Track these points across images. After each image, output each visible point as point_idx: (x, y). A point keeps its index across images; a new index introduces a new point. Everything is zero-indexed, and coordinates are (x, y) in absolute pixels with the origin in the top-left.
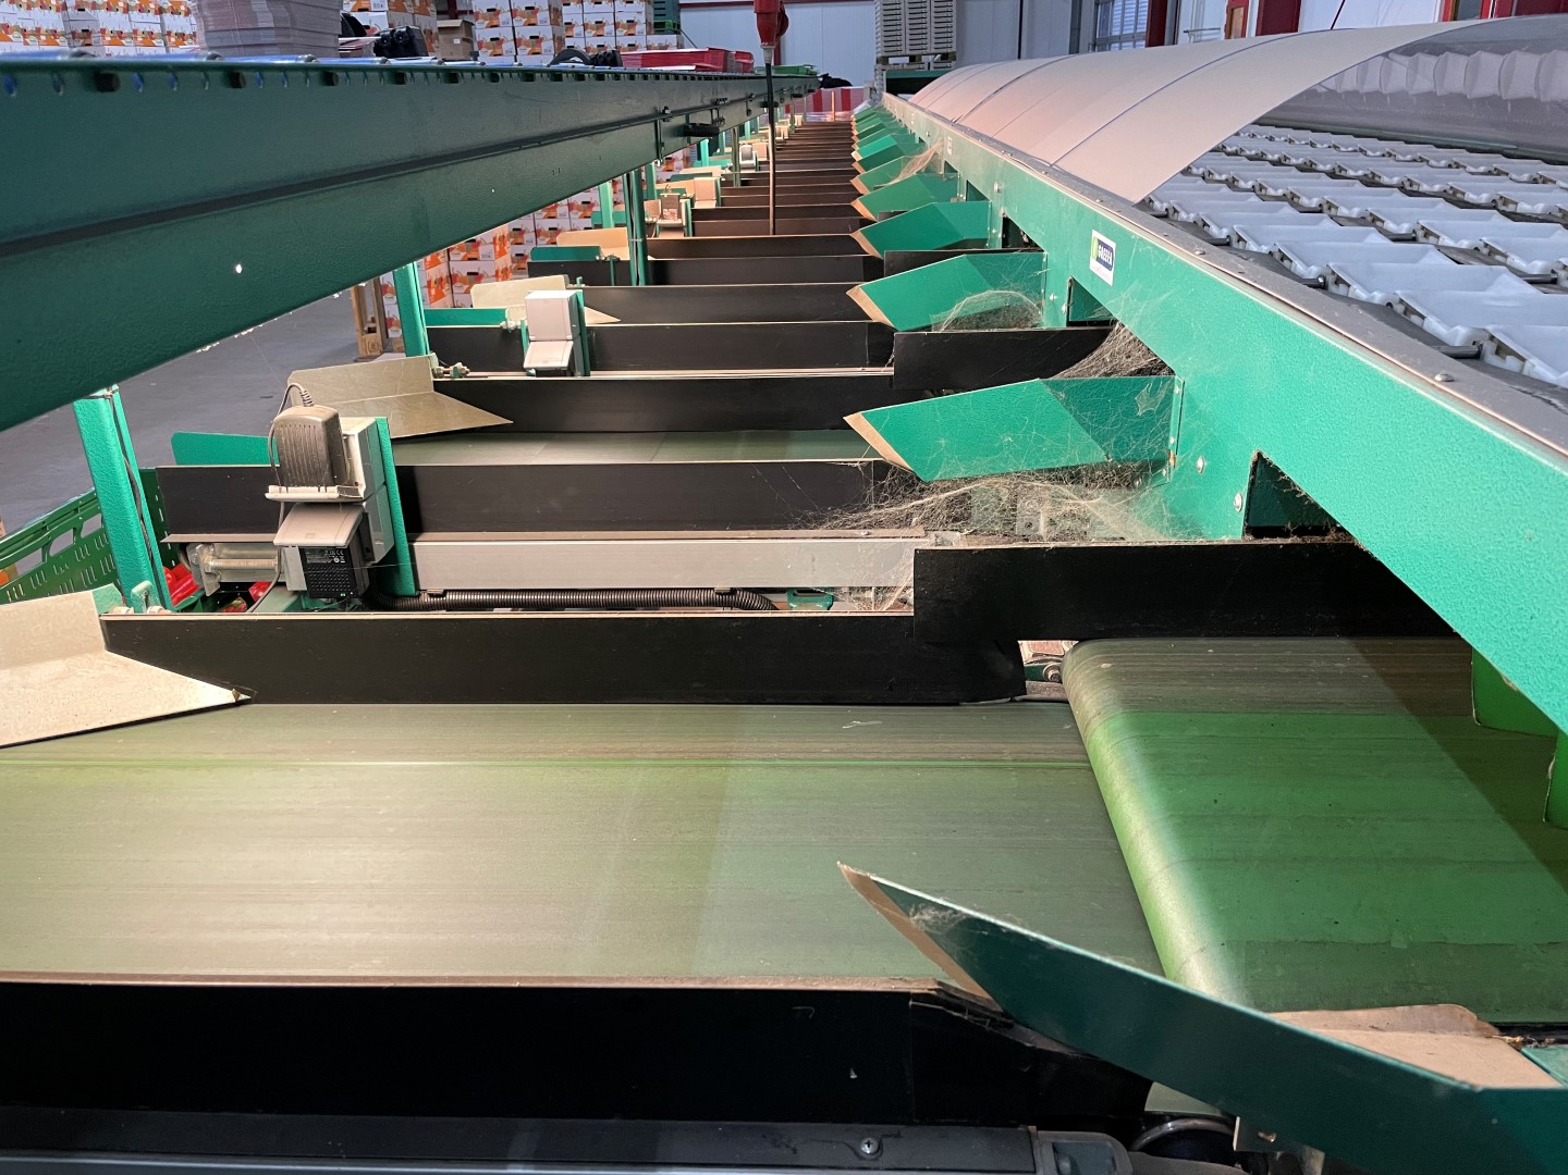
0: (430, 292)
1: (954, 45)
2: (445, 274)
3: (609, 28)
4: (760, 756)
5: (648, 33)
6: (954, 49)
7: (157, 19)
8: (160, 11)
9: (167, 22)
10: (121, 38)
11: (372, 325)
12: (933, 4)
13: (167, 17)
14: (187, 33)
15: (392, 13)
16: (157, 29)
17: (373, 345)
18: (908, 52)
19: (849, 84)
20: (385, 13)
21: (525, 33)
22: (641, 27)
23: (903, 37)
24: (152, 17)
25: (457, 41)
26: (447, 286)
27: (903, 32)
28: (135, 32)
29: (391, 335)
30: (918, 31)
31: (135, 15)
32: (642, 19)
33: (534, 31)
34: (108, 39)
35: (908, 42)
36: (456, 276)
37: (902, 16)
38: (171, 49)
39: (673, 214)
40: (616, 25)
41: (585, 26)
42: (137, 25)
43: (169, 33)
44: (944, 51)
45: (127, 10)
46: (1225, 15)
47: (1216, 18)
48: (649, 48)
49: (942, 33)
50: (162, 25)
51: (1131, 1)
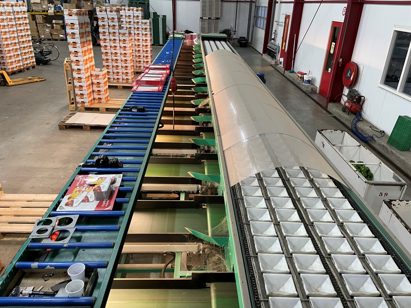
0: (88, 96)
1: (220, 15)
2: (92, 90)
3: (132, 17)
4: (171, 300)
5: (142, 19)
6: (220, 17)
7: (11, 8)
8: (12, 6)
9: (14, 9)
10: (2, 14)
11: (73, 101)
12: (215, 1)
13: (14, 7)
14: (19, 11)
15: (80, 30)
16: (11, 11)
17: (73, 108)
18: (208, 17)
19: (193, 33)
21: (111, 24)
22: (140, 18)
23: (207, 13)
24: (10, 8)
25: (89, 4)
26: (92, 93)
27: (207, 11)
28: (6, 12)
29: (78, 106)
30: (210, 11)
31: (6, 7)
32: (140, 15)
33: (113, 24)
35: (208, 14)
36: (94, 91)
37: (207, 7)
38: (15, 16)
40: (134, 17)
41: (126, 16)
42: (6, 10)
43: (15, 12)
44: (217, 17)
45: (3, 6)
46: (284, 19)
47: (282, 19)
48: (142, 23)
49: (217, 13)
50: (13, 9)
51: (264, 9)
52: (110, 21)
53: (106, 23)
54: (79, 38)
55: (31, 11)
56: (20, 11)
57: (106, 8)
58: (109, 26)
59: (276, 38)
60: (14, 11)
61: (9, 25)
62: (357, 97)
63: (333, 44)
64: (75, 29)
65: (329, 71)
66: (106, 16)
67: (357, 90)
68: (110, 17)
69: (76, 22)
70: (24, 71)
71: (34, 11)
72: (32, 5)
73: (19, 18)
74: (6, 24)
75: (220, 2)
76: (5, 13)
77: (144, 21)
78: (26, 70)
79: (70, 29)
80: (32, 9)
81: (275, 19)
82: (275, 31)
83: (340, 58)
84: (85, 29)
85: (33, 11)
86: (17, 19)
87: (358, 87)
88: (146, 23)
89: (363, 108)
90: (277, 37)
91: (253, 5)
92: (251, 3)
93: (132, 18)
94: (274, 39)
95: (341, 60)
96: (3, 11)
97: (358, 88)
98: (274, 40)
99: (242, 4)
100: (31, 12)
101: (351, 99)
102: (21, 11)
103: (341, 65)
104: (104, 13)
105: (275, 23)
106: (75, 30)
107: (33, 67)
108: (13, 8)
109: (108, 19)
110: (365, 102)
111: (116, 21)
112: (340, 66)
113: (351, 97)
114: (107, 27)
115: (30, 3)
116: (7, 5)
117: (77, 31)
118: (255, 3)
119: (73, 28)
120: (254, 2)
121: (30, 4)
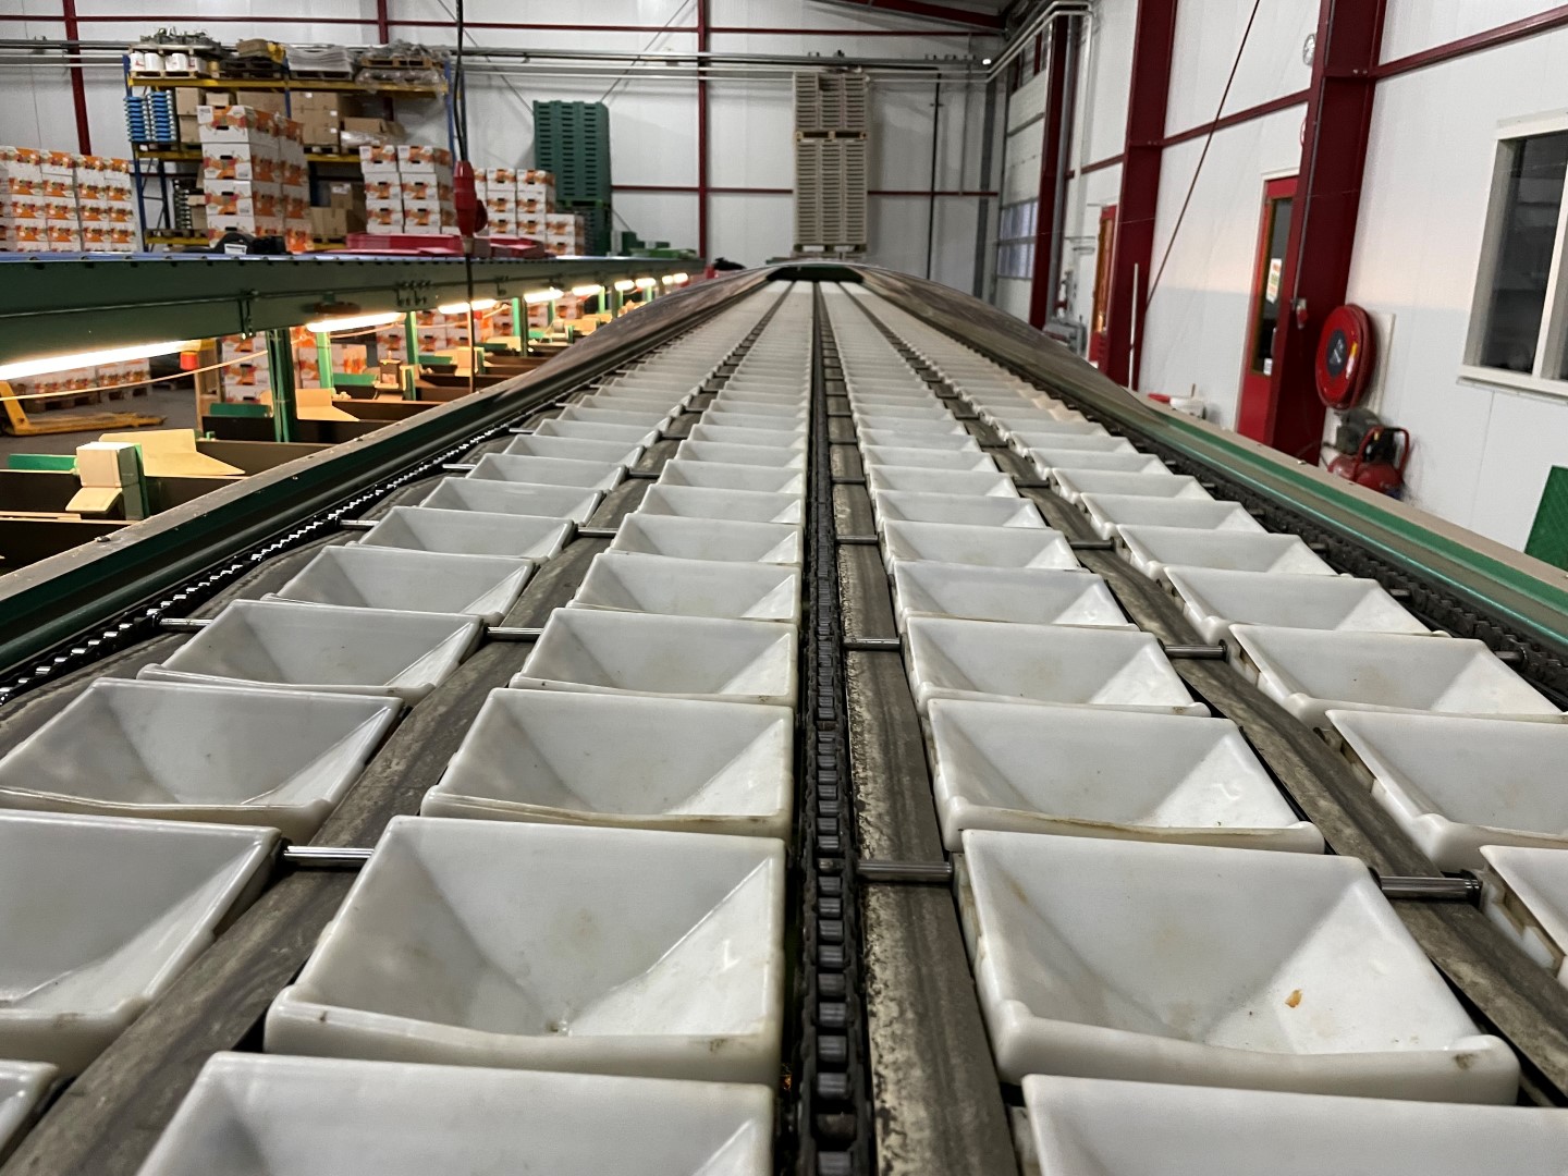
1: (869, 235)
3: (511, 205)
5: (548, 212)
6: (867, 244)
7: (70, 172)
8: (74, 165)
10: (30, 188)
14: (100, 186)
15: (256, 182)
16: (68, 181)
18: (823, 243)
20: (248, 183)
21: (414, 205)
22: (541, 206)
23: (817, 228)
24: (63, 170)
27: (818, 223)
28: (45, 183)
30: (830, 222)
31: (47, 167)
32: (542, 198)
33: (422, 204)
34: (16, 187)
35: (822, 233)
37: (817, 210)
38: (81, 200)
39: (391, 379)
40: (518, 203)
42: (48, 176)
43: (81, 186)
44: (856, 242)
45: (39, 162)
46: (1099, 225)
47: (1092, 227)
48: (548, 225)
49: (854, 227)
50: (74, 177)
51: (1027, 208)
52: (408, 196)
53: (394, 204)
54: (251, 212)
55: (186, 233)
56: (101, 184)
57: (396, 150)
58: (405, 213)
59: (1071, 299)
60: (79, 182)
61: (51, 229)
62: (1376, 436)
63: (1275, 267)
64: (237, 177)
65: (1268, 372)
66: (394, 179)
67: (1376, 411)
68: (411, 180)
69: (244, 153)
70: (100, 401)
71: (197, 235)
72: (190, 215)
73: (96, 211)
74: (40, 223)
75: (865, 194)
76: (41, 188)
77: (555, 218)
78: (106, 399)
79: (218, 178)
80: (189, 227)
81: (1069, 231)
82: (1069, 274)
83: (1300, 296)
84: (282, 184)
85: (192, 233)
86: (87, 214)
87: (1377, 401)
88: (561, 226)
89: (1406, 480)
90: (1075, 295)
91: (993, 204)
92: (984, 198)
93: (510, 211)
94: (1064, 305)
95: (1302, 305)
96: (37, 179)
97: (1381, 404)
98: (1065, 308)
99: (950, 202)
100: (188, 238)
101: (1351, 448)
102: (108, 188)
103: (1307, 323)
104: (387, 166)
105: (1068, 247)
106: (235, 182)
107: (139, 392)
108: (74, 172)
109: (403, 187)
110: (1414, 456)
111: (432, 196)
112: (1300, 326)
113: (1350, 441)
114: (397, 216)
115: (185, 205)
116: (53, 159)
117: (243, 186)
118: (998, 198)
119: (229, 173)
120: (995, 194)
121: (185, 210)
